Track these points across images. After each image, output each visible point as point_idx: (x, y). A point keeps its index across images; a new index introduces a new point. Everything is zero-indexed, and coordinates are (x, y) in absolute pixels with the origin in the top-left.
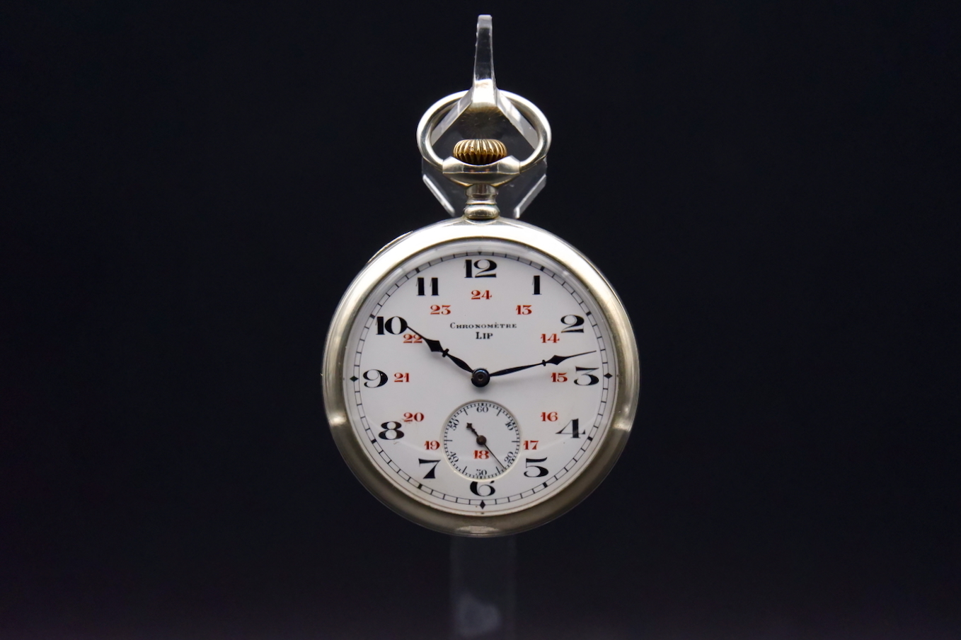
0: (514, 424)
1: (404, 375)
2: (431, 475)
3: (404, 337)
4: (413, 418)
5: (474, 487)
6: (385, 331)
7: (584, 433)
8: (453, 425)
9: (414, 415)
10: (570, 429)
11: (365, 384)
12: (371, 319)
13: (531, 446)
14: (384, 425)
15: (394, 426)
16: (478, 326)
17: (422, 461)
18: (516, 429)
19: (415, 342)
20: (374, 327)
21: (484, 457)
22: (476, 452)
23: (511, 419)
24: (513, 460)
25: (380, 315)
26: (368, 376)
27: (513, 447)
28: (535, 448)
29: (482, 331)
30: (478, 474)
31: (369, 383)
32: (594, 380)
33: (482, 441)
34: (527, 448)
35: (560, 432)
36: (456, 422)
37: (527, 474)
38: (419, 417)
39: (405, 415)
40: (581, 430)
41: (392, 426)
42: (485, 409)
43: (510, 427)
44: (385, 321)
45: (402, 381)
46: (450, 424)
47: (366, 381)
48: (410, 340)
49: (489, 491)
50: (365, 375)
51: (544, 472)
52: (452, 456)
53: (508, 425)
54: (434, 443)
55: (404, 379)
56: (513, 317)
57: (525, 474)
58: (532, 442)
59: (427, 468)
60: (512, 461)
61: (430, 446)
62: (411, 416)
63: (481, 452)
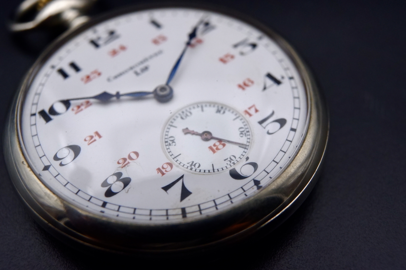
0: (222, 108)
1: (94, 135)
2: (185, 193)
3: (73, 110)
4: (128, 160)
5: (235, 175)
6: (52, 117)
7: (283, 78)
8: (171, 142)
9: (127, 157)
10: (269, 82)
11: (61, 165)
12: (33, 117)
13: (252, 111)
14: (105, 184)
15: (115, 178)
16: (131, 68)
17: (166, 188)
18: (228, 109)
19: (86, 107)
20: (40, 120)
21: (220, 147)
22: (210, 148)
23: (216, 106)
24: (248, 132)
25: (40, 109)
26: (59, 156)
27: (239, 123)
28: (257, 111)
29: (138, 69)
30: (229, 163)
31: (64, 161)
32: (254, 46)
33: (207, 136)
34: (250, 115)
35: (265, 88)
36: (172, 139)
37: (270, 132)
38: (133, 156)
39: (119, 163)
40: (278, 77)
41: (112, 180)
42: (189, 114)
43: (222, 112)
44: (47, 111)
45: (95, 140)
46: (167, 144)
47: (59, 162)
48: (80, 109)
49: (251, 168)
50: (56, 158)
51: (282, 122)
52: (191, 165)
53: (218, 111)
54: (165, 166)
55: (96, 138)
56: (155, 49)
57: (268, 133)
58: (250, 108)
59: (177, 189)
60: (248, 134)
61: (164, 171)
62: (125, 160)
63: (215, 145)
